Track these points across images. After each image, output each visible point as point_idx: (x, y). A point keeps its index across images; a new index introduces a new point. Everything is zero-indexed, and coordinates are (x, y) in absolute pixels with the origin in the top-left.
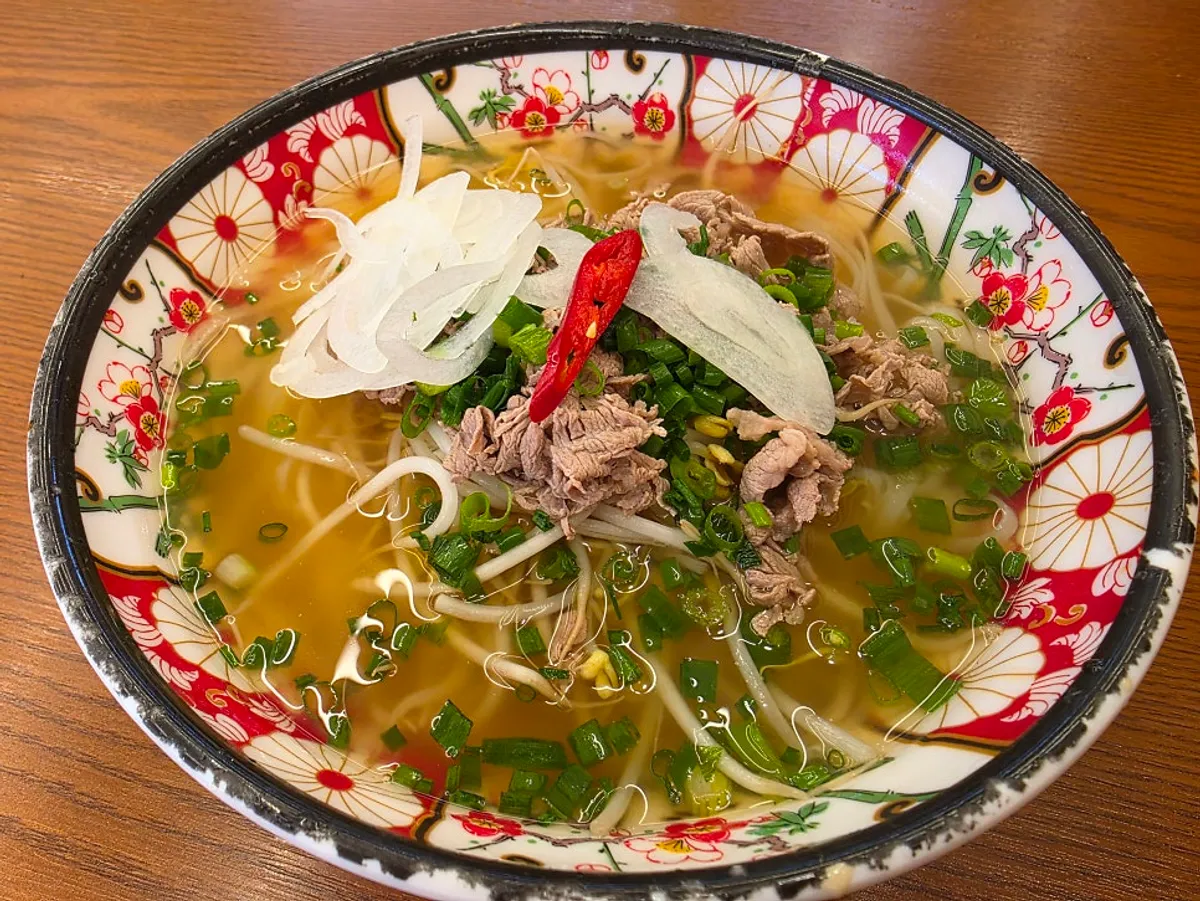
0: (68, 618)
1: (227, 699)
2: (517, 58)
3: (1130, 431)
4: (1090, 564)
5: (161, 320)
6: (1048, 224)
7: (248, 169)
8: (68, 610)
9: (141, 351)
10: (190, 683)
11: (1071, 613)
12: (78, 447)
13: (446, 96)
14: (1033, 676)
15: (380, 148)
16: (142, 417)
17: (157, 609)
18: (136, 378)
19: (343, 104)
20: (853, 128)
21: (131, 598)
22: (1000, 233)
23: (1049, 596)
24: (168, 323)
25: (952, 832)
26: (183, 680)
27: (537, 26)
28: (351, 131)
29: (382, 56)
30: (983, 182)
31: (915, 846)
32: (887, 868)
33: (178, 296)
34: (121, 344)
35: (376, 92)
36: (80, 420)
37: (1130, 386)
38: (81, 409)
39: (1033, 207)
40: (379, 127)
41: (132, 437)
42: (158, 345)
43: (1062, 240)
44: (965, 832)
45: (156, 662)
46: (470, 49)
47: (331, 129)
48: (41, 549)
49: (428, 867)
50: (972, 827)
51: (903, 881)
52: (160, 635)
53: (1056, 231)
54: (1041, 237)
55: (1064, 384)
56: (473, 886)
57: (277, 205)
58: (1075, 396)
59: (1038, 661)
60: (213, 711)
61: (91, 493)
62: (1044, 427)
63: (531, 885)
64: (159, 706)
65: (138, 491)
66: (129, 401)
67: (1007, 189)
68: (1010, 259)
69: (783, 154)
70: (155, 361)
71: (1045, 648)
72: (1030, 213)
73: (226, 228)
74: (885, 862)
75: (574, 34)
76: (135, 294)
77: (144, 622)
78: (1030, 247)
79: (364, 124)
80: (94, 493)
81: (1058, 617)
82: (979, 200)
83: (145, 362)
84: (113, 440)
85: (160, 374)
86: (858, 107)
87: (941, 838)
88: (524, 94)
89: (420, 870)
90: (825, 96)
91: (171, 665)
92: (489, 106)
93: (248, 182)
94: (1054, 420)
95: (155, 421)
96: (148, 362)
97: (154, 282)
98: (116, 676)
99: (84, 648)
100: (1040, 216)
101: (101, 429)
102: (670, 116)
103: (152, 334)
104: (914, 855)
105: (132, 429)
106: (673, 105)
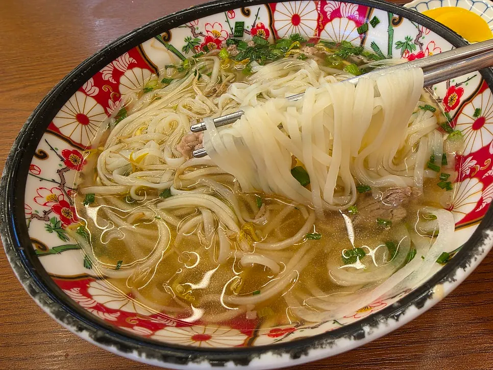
0: (41, 305)
1: (138, 319)
2: (196, 21)
3: (481, 92)
4: (485, 144)
5: (60, 165)
6: (424, 28)
7: (86, 91)
8: (40, 301)
9: (53, 181)
10: (116, 317)
11: (485, 164)
12: (29, 228)
13: (170, 43)
14: (481, 192)
15: (146, 72)
16: (62, 210)
17: (91, 291)
18: (54, 193)
19: (124, 55)
20: (340, 17)
21: (75, 289)
22: (408, 39)
23: (475, 162)
24: (64, 166)
25: (476, 256)
26: (112, 317)
27: (201, 6)
28: (131, 66)
29: (136, 31)
30: (395, 21)
31: (464, 267)
32: (456, 280)
33: (66, 153)
34: (42, 179)
35: (137, 47)
36: (27, 216)
37: (475, 76)
38: (26, 211)
39: (417, 24)
40: (143, 62)
41: (59, 219)
42: (62, 177)
43: (432, 32)
44: (481, 254)
45: (95, 313)
46: (174, 21)
47: (121, 67)
48: (19, 278)
49: (257, 355)
50: (483, 252)
51: (466, 282)
52: (95, 301)
53: (428, 30)
54: (423, 35)
55: (451, 86)
56: (281, 355)
57: (105, 105)
58: (456, 88)
59: (481, 185)
60: (131, 326)
61: (42, 247)
62: (449, 104)
63: (308, 345)
64: (100, 330)
65: (68, 243)
66: (52, 204)
67: (405, 21)
68: (415, 47)
69: (316, 35)
70: (62, 185)
71: (481, 180)
72: (417, 27)
73: (83, 119)
74: (455, 278)
75: (217, 6)
76: (43, 156)
77: (85, 297)
78: (420, 40)
79: (136, 62)
80: (43, 247)
81: (481, 168)
82: (396, 29)
83: (57, 185)
84: (49, 223)
85: (67, 190)
86: (339, 7)
87: (473, 260)
88: (204, 36)
89: (254, 358)
90: (325, 6)
91: (104, 312)
92: (190, 44)
93: (88, 97)
94: (452, 100)
95: (70, 211)
96: (59, 185)
97: (52, 149)
98: (74, 323)
99: (53, 316)
100: (421, 27)
101: (40, 218)
102: (267, 31)
103: (58, 172)
104: (465, 271)
105: (58, 217)
106: (267, 26)
